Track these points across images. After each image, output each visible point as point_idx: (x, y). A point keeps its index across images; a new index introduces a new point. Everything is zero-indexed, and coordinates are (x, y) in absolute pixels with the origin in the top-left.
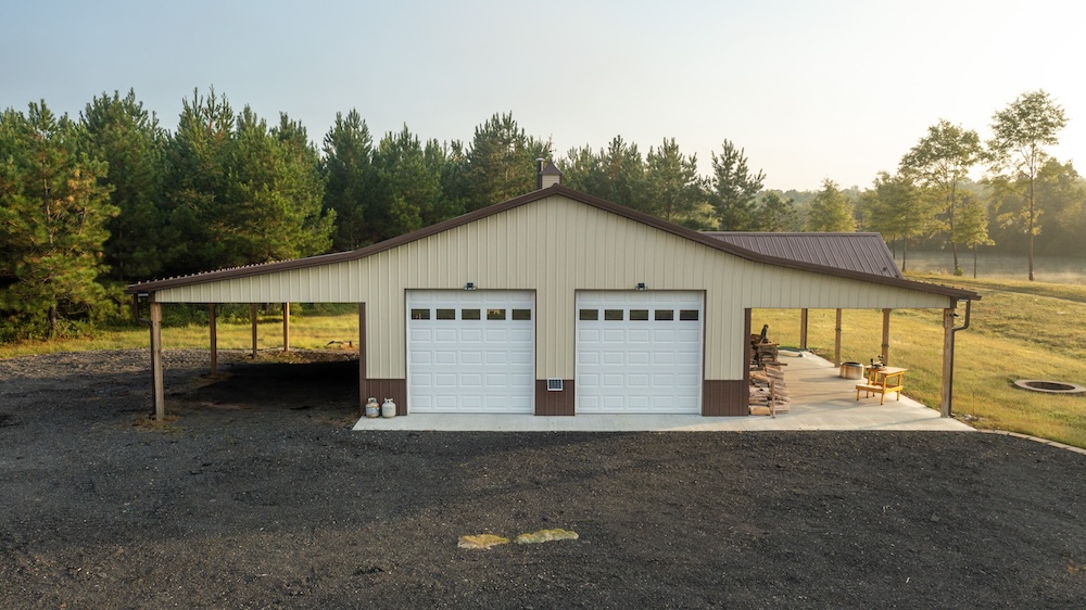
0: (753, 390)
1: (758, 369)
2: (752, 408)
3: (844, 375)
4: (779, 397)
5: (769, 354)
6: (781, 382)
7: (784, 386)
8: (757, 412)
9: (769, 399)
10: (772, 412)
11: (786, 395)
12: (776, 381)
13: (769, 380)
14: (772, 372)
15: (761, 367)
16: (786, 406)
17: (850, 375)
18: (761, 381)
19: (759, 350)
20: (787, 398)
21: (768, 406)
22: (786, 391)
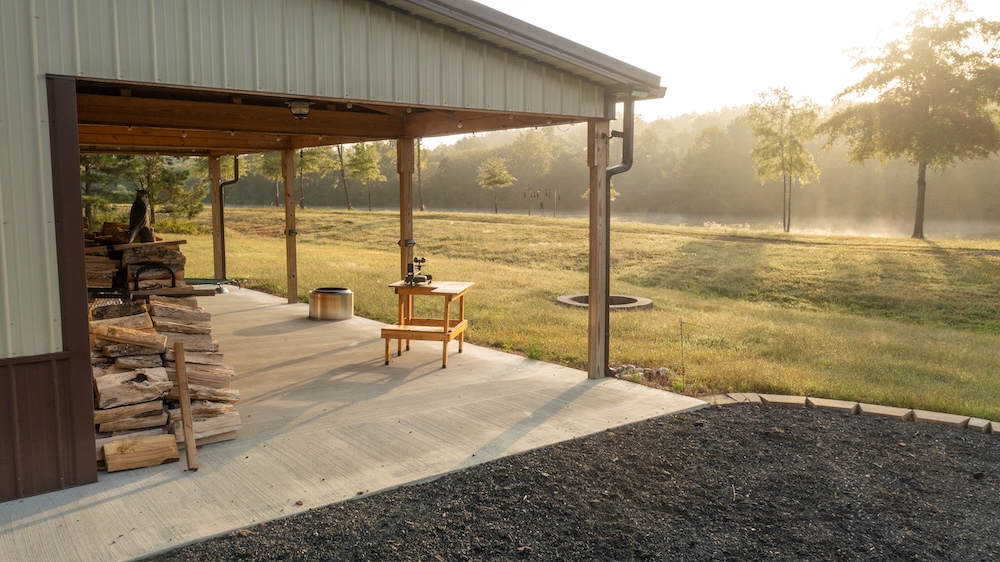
0: (109, 381)
1: (123, 312)
2: (111, 446)
3: (319, 313)
4: (203, 391)
5: (159, 266)
6: (203, 343)
7: (215, 352)
8: (131, 458)
9: (171, 402)
10: (182, 446)
11: (222, 382)
12: (188, 342)
13: (164, 340)
14: (171, 314)
15: (134, 304)
16: (230, 417)
17: (331, 312)
18: (137, 349)
19: (128, 258)
20: (231, 392)
21: (168, 428)
22: (225, 369)
